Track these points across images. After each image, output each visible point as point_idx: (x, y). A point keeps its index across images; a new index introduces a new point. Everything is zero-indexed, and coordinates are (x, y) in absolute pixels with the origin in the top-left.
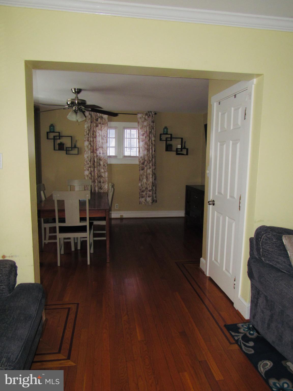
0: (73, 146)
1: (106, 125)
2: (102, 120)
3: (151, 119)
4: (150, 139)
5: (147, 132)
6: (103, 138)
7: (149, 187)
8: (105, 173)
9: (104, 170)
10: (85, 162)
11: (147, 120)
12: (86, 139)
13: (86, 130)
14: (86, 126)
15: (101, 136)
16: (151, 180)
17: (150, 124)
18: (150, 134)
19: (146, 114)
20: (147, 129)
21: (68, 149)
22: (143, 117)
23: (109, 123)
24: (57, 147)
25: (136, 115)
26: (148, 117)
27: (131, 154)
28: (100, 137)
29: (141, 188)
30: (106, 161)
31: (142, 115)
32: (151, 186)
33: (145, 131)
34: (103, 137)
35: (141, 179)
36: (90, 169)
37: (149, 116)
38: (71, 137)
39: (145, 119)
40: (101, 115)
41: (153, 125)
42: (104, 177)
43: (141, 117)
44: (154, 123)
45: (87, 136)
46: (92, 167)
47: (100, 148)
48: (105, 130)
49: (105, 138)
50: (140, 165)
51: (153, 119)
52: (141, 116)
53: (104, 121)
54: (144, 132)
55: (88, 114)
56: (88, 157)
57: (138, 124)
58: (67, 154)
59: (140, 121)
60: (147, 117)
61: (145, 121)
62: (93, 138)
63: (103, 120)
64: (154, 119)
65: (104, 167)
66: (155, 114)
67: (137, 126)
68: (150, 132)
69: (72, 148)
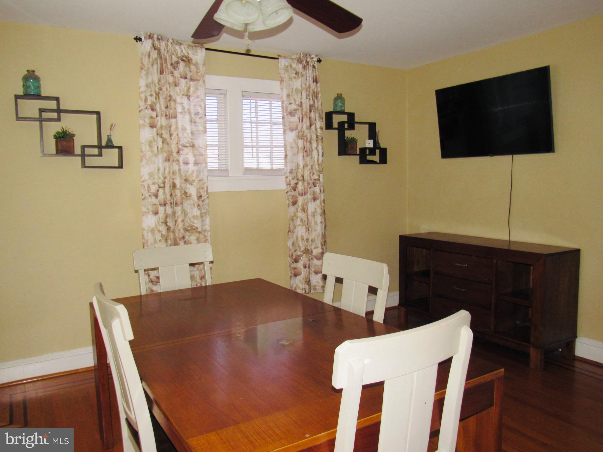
0: (104, 143)
1: (201, 82)
2: (189, 67)
3: (310, 73)
4: (311, 125)
5: (304, 105)
6: (193, 121)
7: (316, 248)
8: (204, 218)
9: (201, 211)
10: (143, 191)
11: (302, 76)
12: (145, 121)
13: (143, 96)
14: (142, 83)
15: (189, 112)
16: (319, 229)
17: (309, 85)
18: (310, 111)
19: (300, 61)
20: (301, 98)
21: (88, 151)
22: (291, 66)
23: (207, 77)
24: (51, 145)
25: (276, 60)
26: (305, 67)
27: (258, 165)
28: (187, 117)
29: (293, 250)
30: (204, 184)
31: (290, 61)
32: (319, 245)
33: (297, 103)
34: (193, 116)
35: (292, 228)
36: (161, 209)
37: (307, 66)
38: (98, 113)
39: (297, 73)
40: (186, 54)
41: (317, 88)
42: (200, 230)
43: (287, 67)
44: (318, 84)
45: (149, 112)
46: (169, 202)
47: (186, 147)
48: (198, 97)
49: (200, 118)
50: (289, 193)
51: (315, 74)
52: (287, 64)
53: (195, 70)
54: (297, 105)
55: (149, 48)
56: (151, 175)
57: (281, 83)
58: (84, 166)
59: (286, 76)
60: (300, 66)
61: (296, 77)
62: (168, 117)
63: (192, 66)
64: (317, 73)
65: (200, 203)
66: (319, 61)
67: (278, 91)
68: (310, 106)
69: (100, 147)
